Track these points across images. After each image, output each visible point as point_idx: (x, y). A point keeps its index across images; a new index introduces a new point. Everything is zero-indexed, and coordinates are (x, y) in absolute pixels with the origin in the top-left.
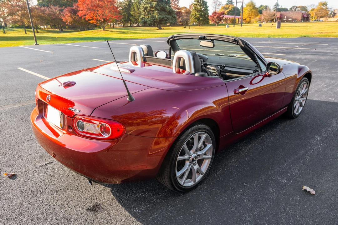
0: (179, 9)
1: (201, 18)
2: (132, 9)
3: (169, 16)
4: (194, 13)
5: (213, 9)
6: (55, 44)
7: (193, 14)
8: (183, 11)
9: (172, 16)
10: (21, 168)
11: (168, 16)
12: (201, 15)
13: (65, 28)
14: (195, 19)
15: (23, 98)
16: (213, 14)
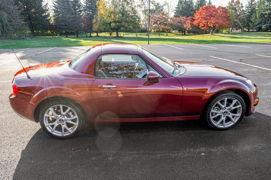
2: (253, 16)
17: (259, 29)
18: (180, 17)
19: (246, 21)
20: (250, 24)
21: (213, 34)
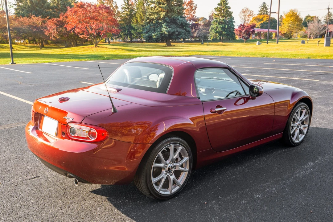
0: (195, 21)
1: (224, 33)
2: (134, 20)
3: (182, 30)
4: (215, 26)
5: (242, 20)
6: (35, 63)
7: (213, 27)
8: (201, 22)
9: (186, 30)
10: (10, 180)
11: (180, 30)
12: (223, 28)
13: (47, 43)
14: (216, 33)
15: (4, 122)
16: (240, 27)
17: (149, 39)
18: (32, 18)
19: (127, 27)
20: (132, 32)
21: (98, 45)
